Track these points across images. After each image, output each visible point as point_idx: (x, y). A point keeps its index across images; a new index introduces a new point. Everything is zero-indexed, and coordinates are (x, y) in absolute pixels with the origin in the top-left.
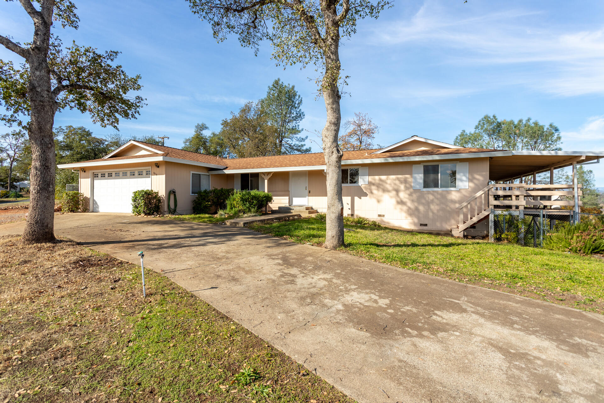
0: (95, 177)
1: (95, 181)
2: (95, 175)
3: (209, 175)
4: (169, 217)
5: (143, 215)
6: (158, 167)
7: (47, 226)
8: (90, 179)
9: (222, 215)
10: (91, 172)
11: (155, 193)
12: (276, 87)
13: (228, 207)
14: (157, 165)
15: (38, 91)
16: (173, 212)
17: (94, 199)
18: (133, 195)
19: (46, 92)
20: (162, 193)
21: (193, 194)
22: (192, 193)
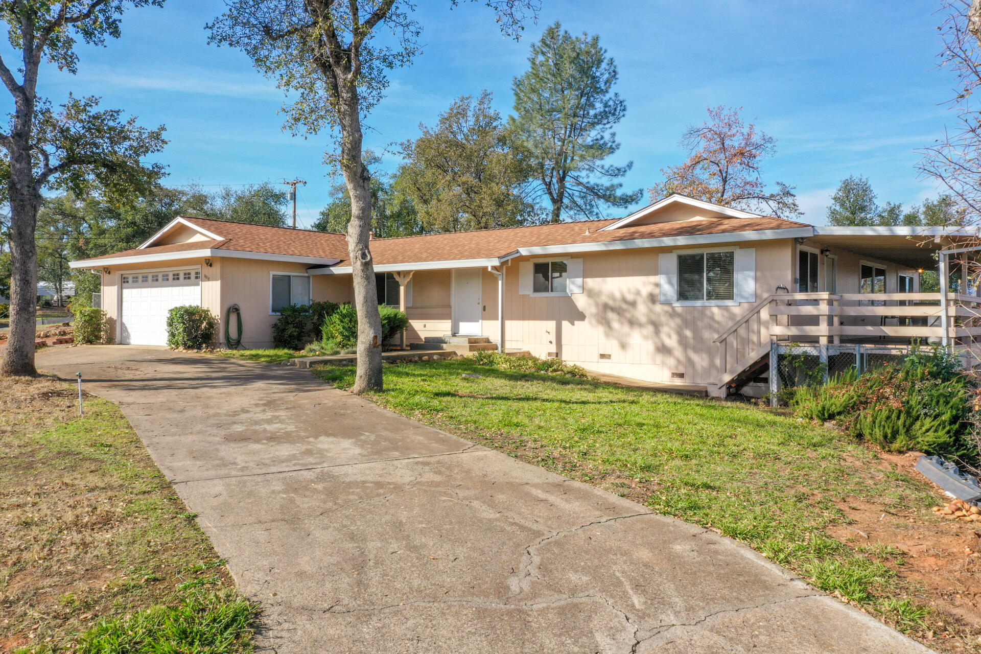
0: (124, 282)
1: (125, 292)
2: (124, 278)
3: (309, 277)
4: (223, 352)
5: (181, 348)
6: (211, 265)
7: (27, 356)
8: (116, 287)
9: (311, 351)
10: (116, 276)
11: (204, 311)
12: (548, 46)
13: (325, 336)
14: (209, 262)
15: (17, 189)
16: (234, 344)
17: (123, 321)
18: (169, 315)
19: (26, 189)
20: (216, 311)
21: (274, 314)
22: (273, 311)
